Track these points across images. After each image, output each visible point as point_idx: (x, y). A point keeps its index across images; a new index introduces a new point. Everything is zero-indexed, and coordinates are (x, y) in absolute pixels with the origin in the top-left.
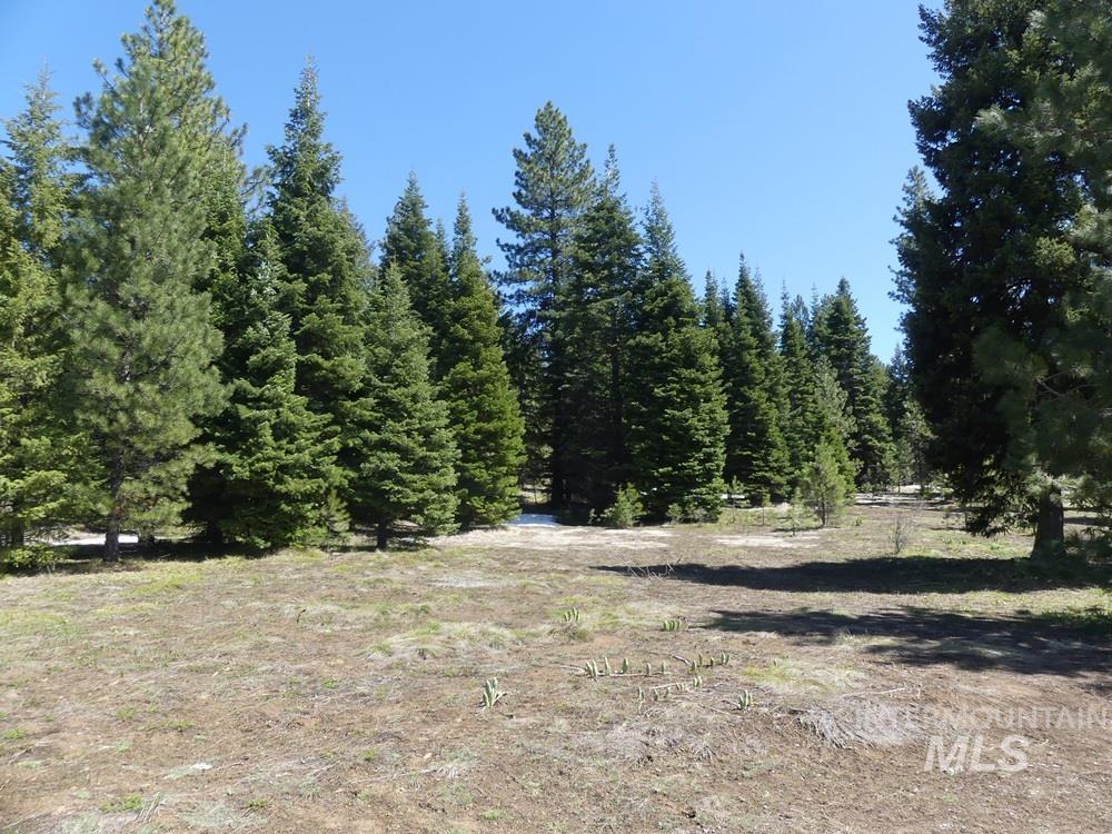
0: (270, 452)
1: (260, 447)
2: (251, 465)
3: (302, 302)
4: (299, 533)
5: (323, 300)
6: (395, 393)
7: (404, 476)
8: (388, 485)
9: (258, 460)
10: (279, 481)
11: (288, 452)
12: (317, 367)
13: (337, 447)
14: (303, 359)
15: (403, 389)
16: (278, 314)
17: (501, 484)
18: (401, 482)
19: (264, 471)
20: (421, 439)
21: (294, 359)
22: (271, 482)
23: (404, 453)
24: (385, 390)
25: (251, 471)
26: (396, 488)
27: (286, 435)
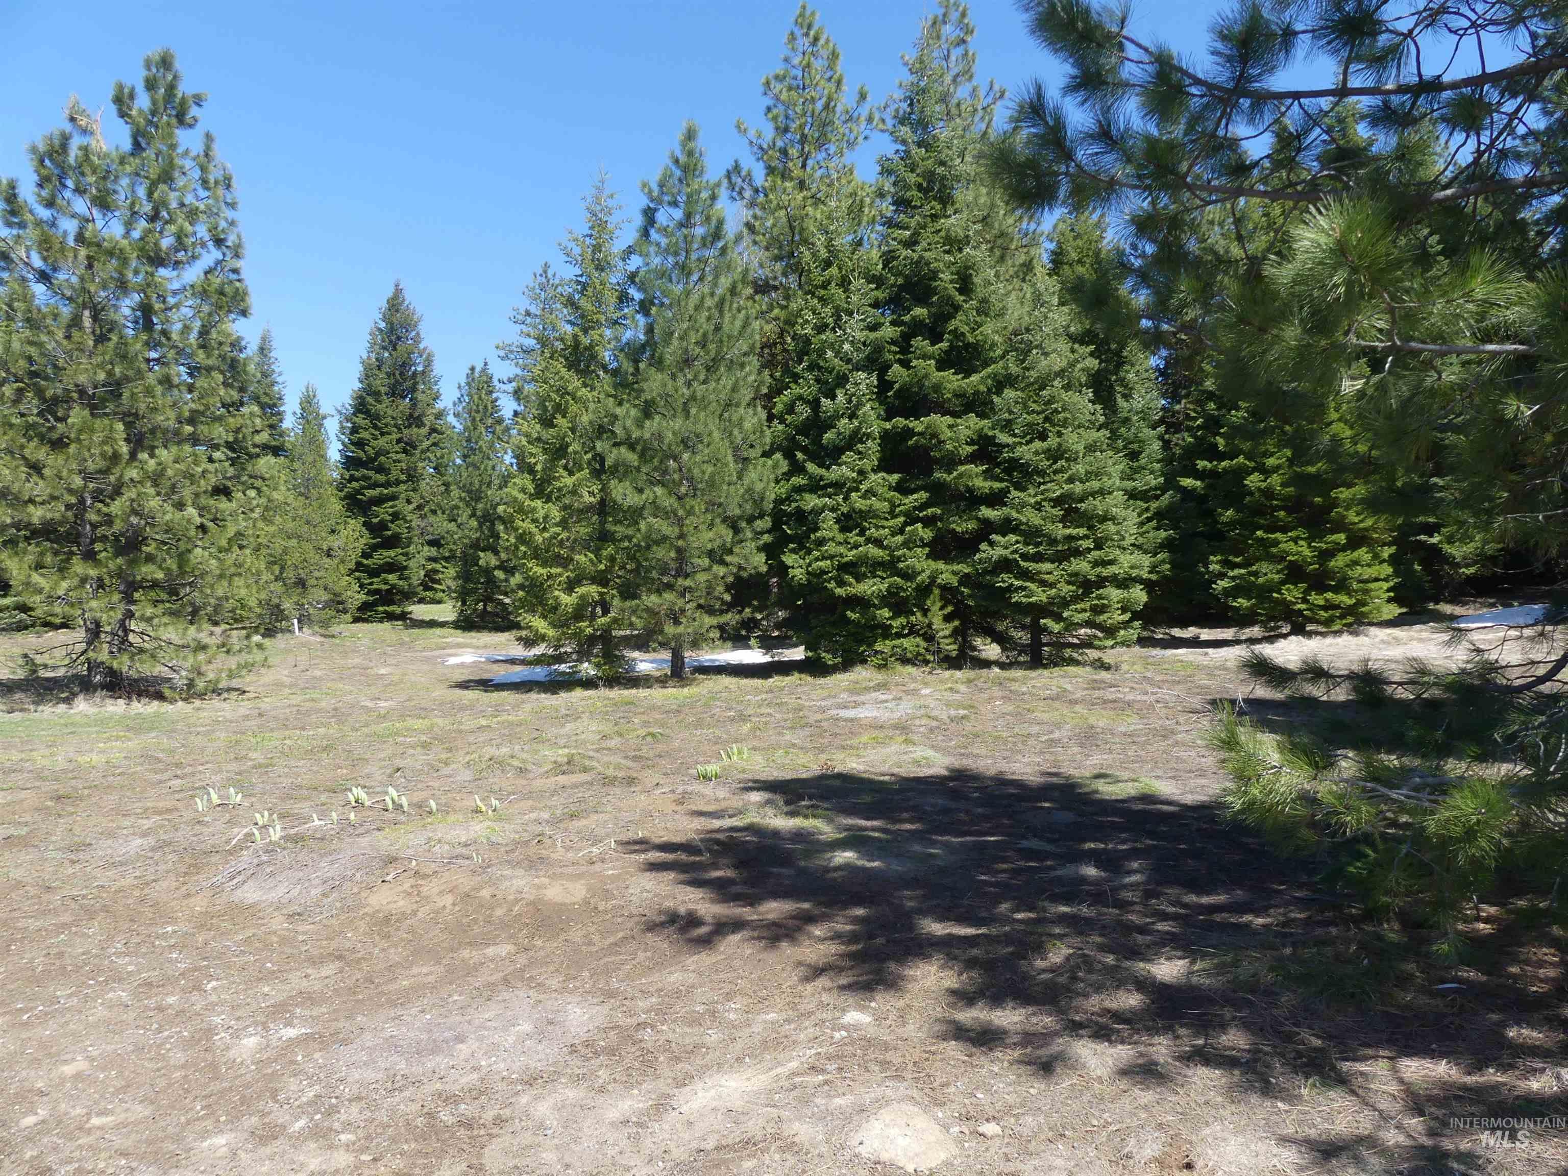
0: (831, 548)
1: (821, 542)
2: (810, 565)
3: (896, 353)
4: (878, 647)
5: (920, 343)
6: (1027, 452)
7: (1032, 566)
8: (1005, 580)
9: (817, 559)
10: (841, 583)
11: (856, 546)
12: (909, 433)
13: (927, 534)
14: (888, 426)
15: (1038, 445)
16: (862, 375)
17: (1339, 561)
18: (1025, 575)
19: (823, 572)
20: (1058, 512)
21: (876, 427)
22: (832, 585)
23: (1031, 535)
24: (1012, 447)
25: (808, 573)
26: (1017, 583)
27: (858, 525)
